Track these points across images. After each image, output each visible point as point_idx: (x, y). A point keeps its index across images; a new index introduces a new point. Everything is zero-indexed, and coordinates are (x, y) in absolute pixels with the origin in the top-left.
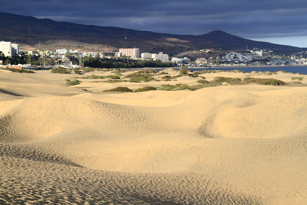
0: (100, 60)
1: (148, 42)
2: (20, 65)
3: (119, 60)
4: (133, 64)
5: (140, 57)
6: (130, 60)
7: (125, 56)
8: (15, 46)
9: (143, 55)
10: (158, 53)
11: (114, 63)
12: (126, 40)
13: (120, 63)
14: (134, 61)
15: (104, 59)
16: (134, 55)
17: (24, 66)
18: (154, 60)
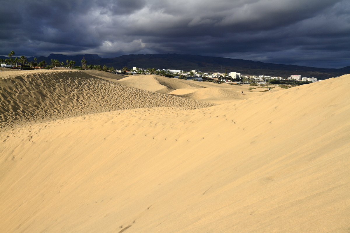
0: (279, 81)
1: (308, 72)
2: (236, 82)
3: (290, 81)
4: (297, 83)
5: (302, 79)
6: (295, 81)
7: (293, 79)
8: (239, 74)
9: (303, 78)
10: (311, 77)
11: (286, 82)
12: (297, 71)
13: (290, 82)
14: (297, 81)
15: (282, 80)
16: (298, 78)
17: (238, 82)
18: (309, 81)
